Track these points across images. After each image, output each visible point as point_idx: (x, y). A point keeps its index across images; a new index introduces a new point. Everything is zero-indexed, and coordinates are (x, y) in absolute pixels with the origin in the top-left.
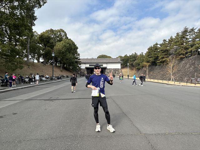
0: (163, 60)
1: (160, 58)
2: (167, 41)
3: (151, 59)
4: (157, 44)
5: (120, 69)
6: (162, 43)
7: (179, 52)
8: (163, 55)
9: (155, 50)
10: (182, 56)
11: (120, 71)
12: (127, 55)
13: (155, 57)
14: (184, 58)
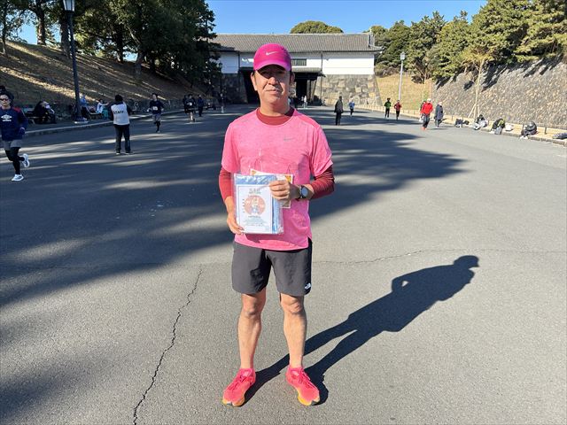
0: (545, 41)
1: (532, 31)
5: (370, 78)
13: (515, 30)
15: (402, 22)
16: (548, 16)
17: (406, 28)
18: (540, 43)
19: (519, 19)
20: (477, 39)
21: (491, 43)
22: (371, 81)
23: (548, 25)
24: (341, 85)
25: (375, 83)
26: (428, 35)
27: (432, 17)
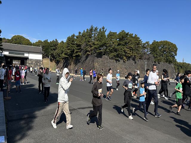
1: (75, 51)
2: (81, 35)
3: (69, 51)
4: (73, 36)
5: (41, 61)
6: (78, 36)
7: (87, 49)
8: (77, 49)
10: (88, 53)
11: (41, 63)
13: (72, 50)
14: (89, 55)
15: (47, 40)
16: (77, 48)
17: (48, 43)
18: (77, 55)
19: (73, 47)
20: (65, 51)
21: (68, 53)
23: (77, 50)
24: (34, 62)
25: (43, 62)
26: (54, 46)
27: (55, 40)
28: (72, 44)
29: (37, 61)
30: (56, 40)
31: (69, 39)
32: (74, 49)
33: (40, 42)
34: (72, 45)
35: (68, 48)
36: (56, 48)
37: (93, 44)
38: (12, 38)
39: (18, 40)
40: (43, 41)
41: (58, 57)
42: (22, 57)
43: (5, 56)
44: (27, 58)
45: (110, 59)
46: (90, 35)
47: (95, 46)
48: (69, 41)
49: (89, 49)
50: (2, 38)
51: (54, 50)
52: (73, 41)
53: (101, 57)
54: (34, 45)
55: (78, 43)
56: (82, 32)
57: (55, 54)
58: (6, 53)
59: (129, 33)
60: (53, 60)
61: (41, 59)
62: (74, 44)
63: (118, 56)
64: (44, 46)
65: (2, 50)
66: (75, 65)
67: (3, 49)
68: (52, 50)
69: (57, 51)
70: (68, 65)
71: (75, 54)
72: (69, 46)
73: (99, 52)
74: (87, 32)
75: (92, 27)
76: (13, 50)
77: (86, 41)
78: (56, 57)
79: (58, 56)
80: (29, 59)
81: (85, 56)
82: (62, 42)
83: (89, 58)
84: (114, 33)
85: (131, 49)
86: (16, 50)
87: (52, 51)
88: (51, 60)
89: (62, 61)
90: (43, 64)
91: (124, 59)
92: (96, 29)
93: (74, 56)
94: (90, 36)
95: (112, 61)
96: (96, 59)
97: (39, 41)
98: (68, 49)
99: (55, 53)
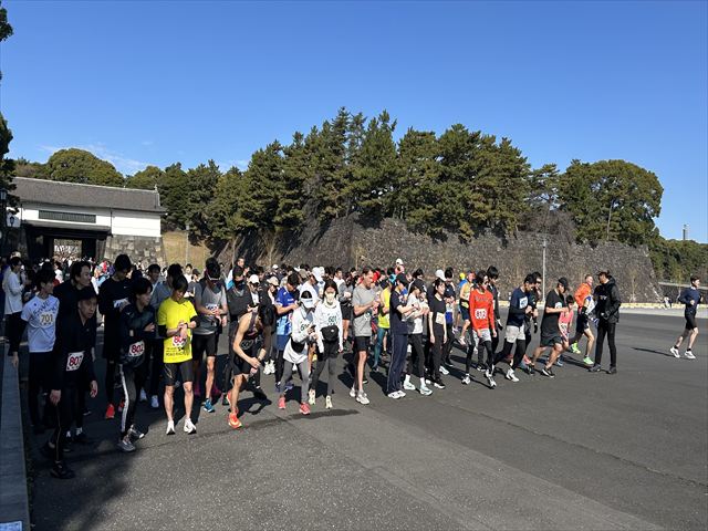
0: (288, 215)
1: (281, 205)
2: (303, 143)
4: (275, 147)
5: (157, 241)
6: (292, 147)
7: (324, 195)
8: (289, 197)
9: (272, 170)
10: (329, 209)
11: (158, 249)
12: (179, 164)
13: (270, 200)
14: (334, 216)
16: (288, 193)
17: (184, 175)
18: (287, 217)
19: (273, 189)
20: (245, 203)
21: (256, 211)
22: (158, 244)
23: (290, 201)
24: (131, 247)
25: (162, 247)
26: (206, 186)
27: (207, 165)
28: (269, 177)
29: (143, 243)
30: (212, 163)
31: (258, 159)
32: (276, 197)
33: (152, 171)
34: (269, 182)
35: (255, 193)
36: (212, 192)
37: (346, 177)
38: (51, 160)
39: (73, 167)
40: (163, 170)
41: (220, 227)
42: (86, 228)
43: (26, 225)
44: (105, 234)
45: (409, 230)
46: (336, 144)
47: (355, 184)
48: (260, 166)
49: (333, 195)
50: (16, 159)
51: (205, 199)
52: (275, 166)
53: (376, 224)
54: (130, 182)
55: (293, 175)
56: (306, 133)
57: (206, 217)
58: (30, 215)
59: (481, 136)
60: (201, 238)
61: (157, 234)
62: (277, 179)
63: (438, 219)
64: (167, 189)
65: (16, 202)
66: (280, 256)
67: (18, 199)
68: (198, 202)
69: (213, 203)
70: (257, 256)
71: (281, 213)
72: (260, 187)
73: (368, 206)
74: (325, 132)
75: (344, 115)
76: (55, 202)
77: (321, 166)
78: (210, 226)
79: (220, 221)
80: (111, 235)
81: (316, 223)
82: (235, 171)
83: (331, 229)
84: (424, 135)
85: (489, 194)
86: (64, 201)
87: (197, 205)
88: (194, 239)
89: (235, 243)
90: (162, 253)
91: (463, 232)
92: (358, 121)
93: (278, 223)
94: (334, 148)
95: (419, 237)
96: (359, 233)
97: (149, 168)
98: (254, 197)
99: (206, 210)
